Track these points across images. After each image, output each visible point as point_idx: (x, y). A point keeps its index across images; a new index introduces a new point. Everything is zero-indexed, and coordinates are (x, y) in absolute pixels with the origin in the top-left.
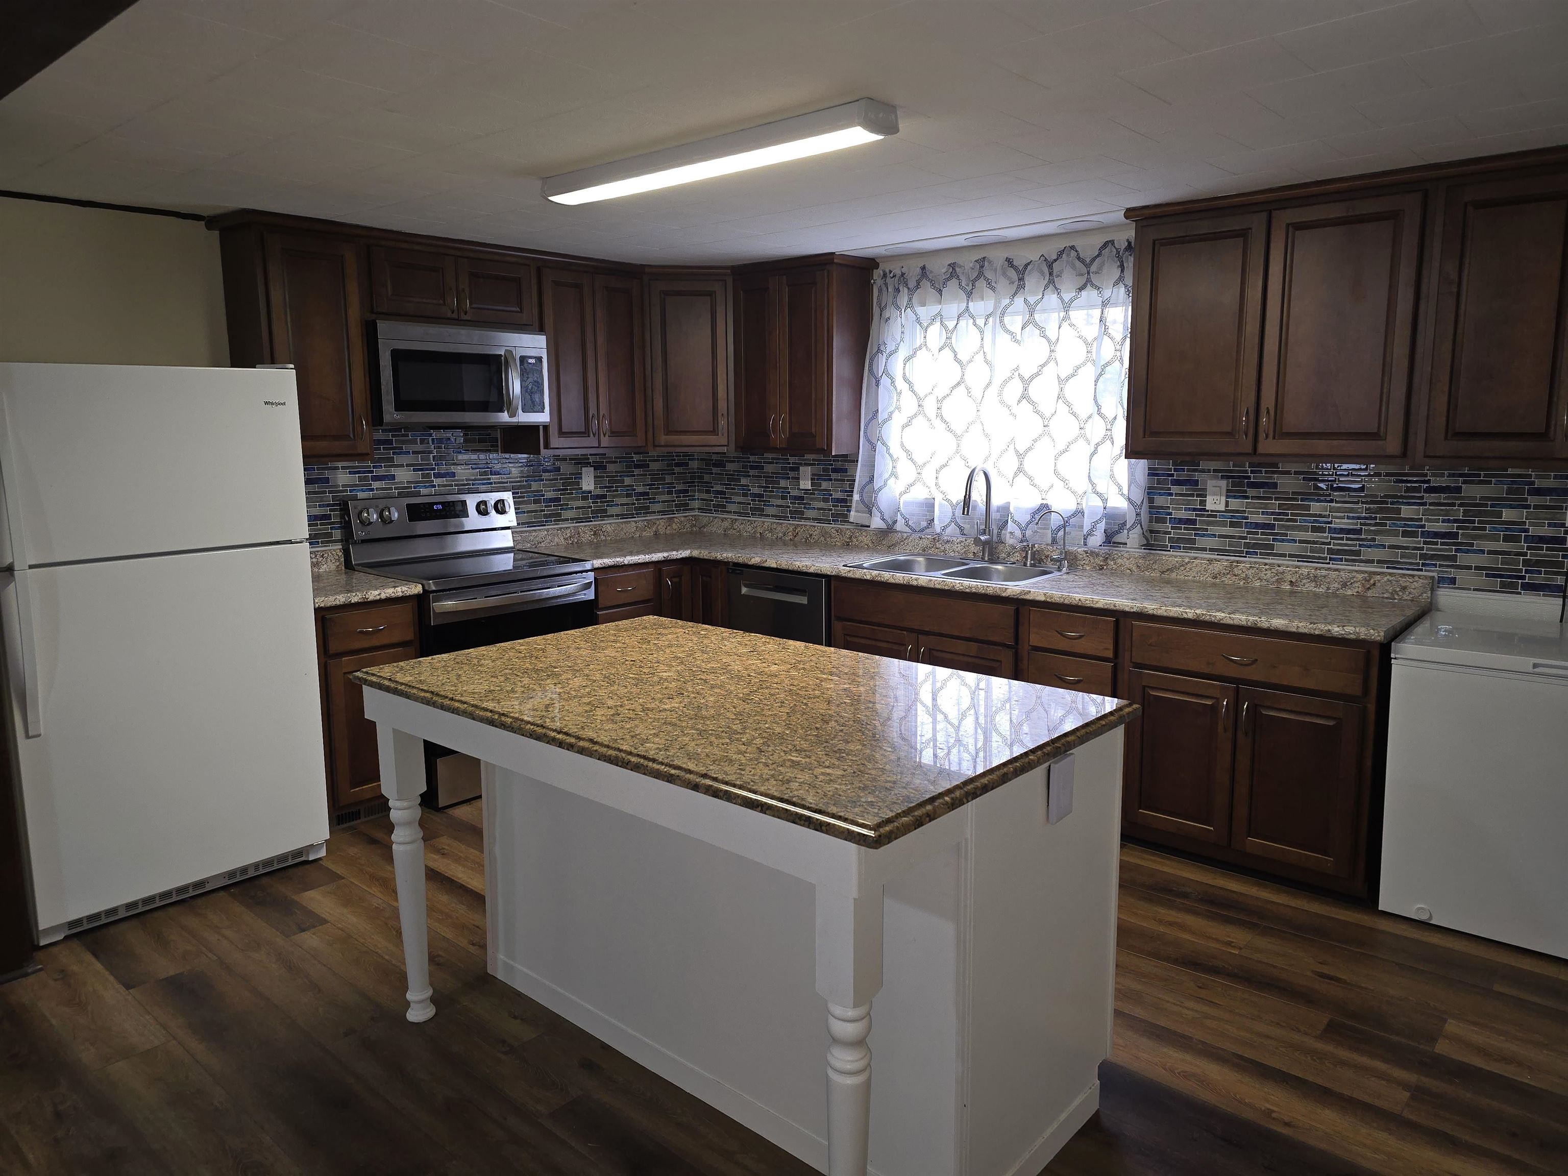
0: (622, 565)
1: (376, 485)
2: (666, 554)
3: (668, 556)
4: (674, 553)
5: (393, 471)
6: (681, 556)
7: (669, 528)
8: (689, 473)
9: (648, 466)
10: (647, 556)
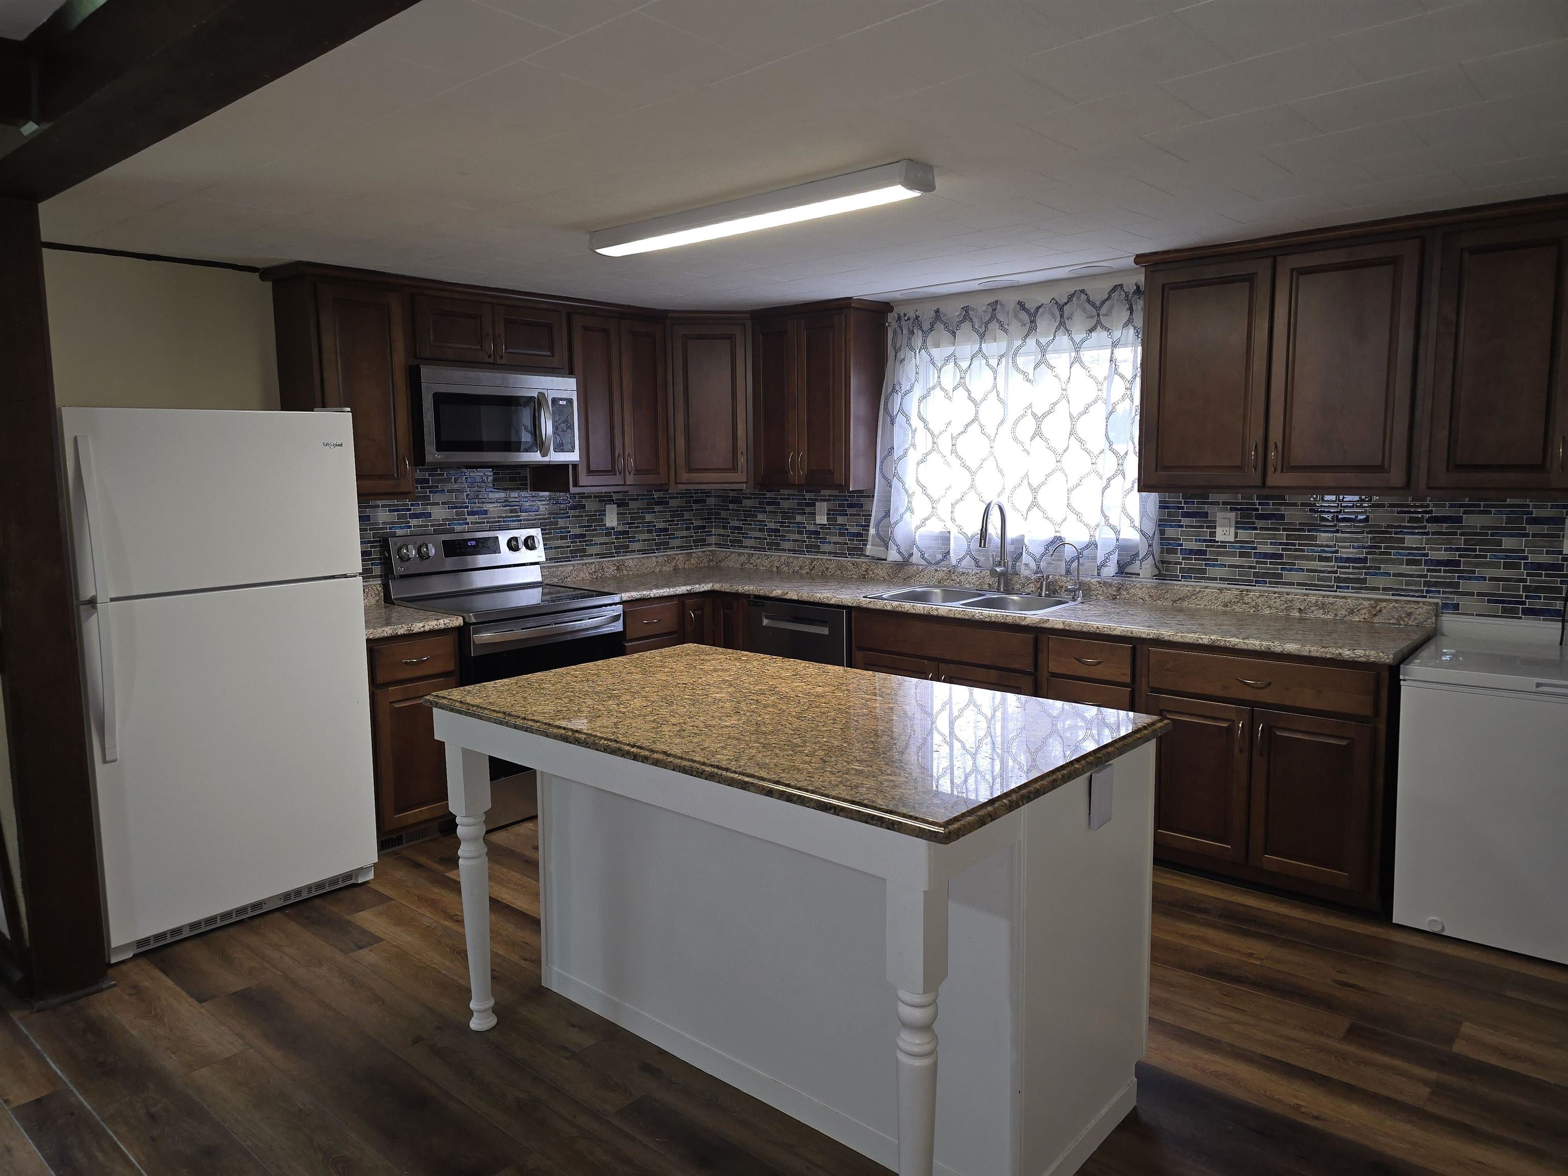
0: (649, 598)
1: (413, 522)
2: (689, 588)
3: (691, 589)
4: (697, 586)
5: (429, 509)
6: (703, 590)
7: (687, 563)
8: (707, 509)
9: (667, 503)
10: (672, 590)
